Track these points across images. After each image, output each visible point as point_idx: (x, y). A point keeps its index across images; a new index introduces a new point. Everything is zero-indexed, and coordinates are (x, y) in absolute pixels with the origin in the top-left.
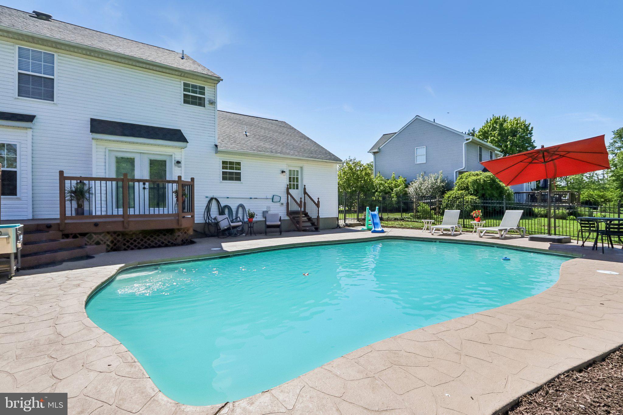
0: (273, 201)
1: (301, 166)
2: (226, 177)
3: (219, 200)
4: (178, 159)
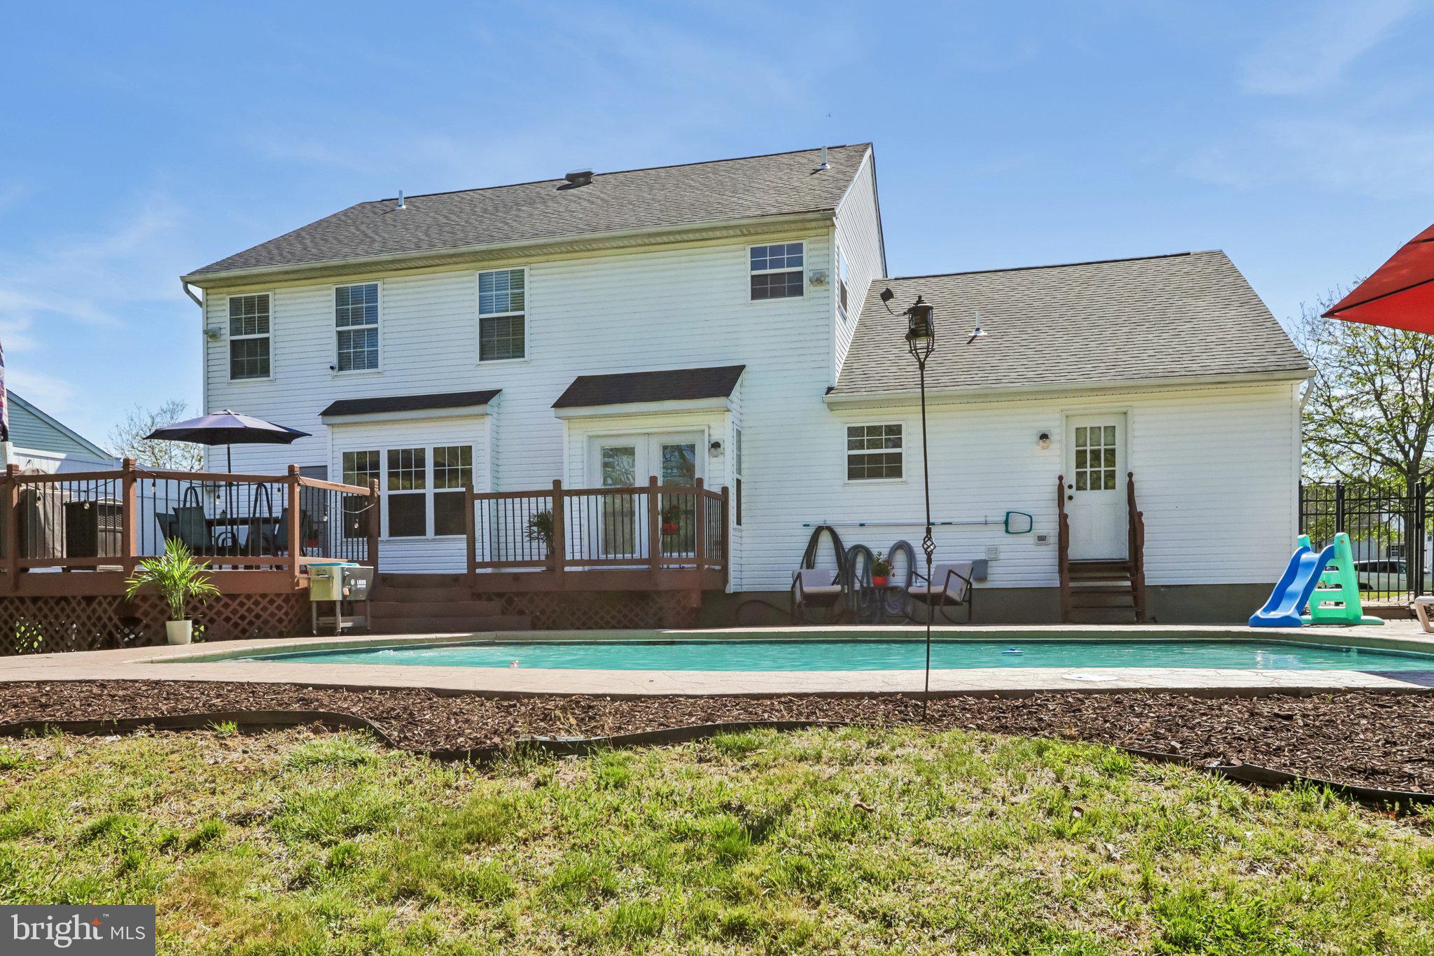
0: (1007, 531)
1: (1123, 410)
2: (859, 469)
3: (839, 531)
4: (714, 439)
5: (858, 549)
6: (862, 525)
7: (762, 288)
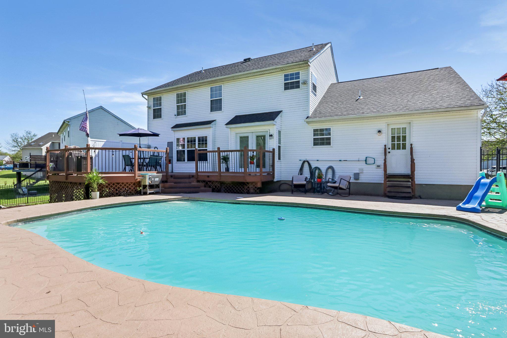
0: (366, 163)
1: (409, 122)
2: (316, 142)
3: (310, 162)
4: (271, 134)
5: (316, 168)
6: (318, 160)
7: (287, 87)
